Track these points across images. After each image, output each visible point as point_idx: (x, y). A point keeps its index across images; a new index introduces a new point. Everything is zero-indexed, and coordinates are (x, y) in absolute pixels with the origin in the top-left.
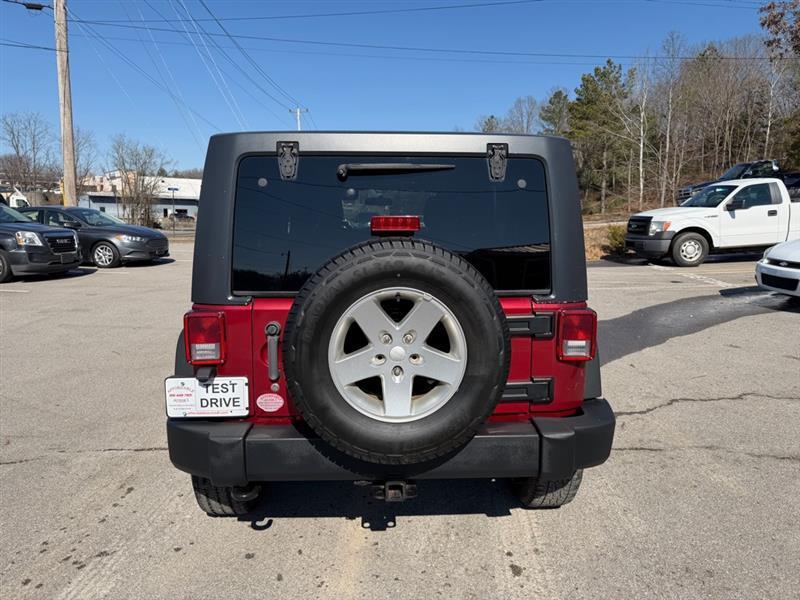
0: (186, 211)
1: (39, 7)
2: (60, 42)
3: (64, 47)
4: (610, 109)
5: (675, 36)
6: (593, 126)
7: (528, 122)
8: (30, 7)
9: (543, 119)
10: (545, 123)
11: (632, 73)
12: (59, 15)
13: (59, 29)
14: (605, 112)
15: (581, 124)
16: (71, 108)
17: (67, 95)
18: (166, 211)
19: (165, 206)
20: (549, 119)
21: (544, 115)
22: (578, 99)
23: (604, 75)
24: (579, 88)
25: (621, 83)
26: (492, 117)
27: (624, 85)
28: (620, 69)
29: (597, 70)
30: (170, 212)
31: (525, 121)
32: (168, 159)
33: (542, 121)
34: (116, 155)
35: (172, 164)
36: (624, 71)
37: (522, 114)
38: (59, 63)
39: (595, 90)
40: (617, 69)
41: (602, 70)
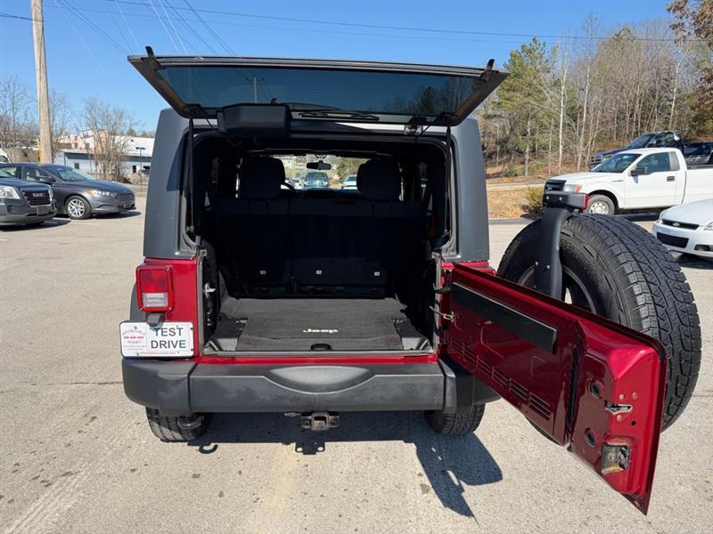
2: (36, 12)
3: (39, 17)
4: (535, 82)
5: (593, 18)
6: (519, 98)
11: (554, 50)
14: (530, 85)
15: (508, 95)
16: (46, 74)
18: (135, 168)
19: (134, 163)
23: (530, 51)
24: (507, 63)
25: (545, 59)
27: (547, 61)
28: (544, 46)
29: (523, 47)
30: (138, 168)
32: (136, 120)
34: (89, 115)
36: (548, 48)
39: (521, 65)
40: (542, 46)
41: (528, 47)
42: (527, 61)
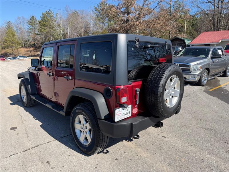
4: (52, 24)
5: (68, 6)
6: (47, 29)
7: (23, 25)
9: (29, 24)
10: (29, 26)
11: (57, 14)
14: (50, 25)
15: (44, 27)
20: (31, 25)
21: (29, 23)
22: (41, 20)
23: (49, 14)
24: (41, 16)
25: (54, 17)
26: (10, 21)
27: (55, 18)
28: (53, 13)
29: (46, 12)
31: (22, 24)
33: (28, 25)
36: (54, 14)
37: (20, 22)
39: (46, 18)
40: (52, 13)
41: (48, 12)
42: (48, 17)
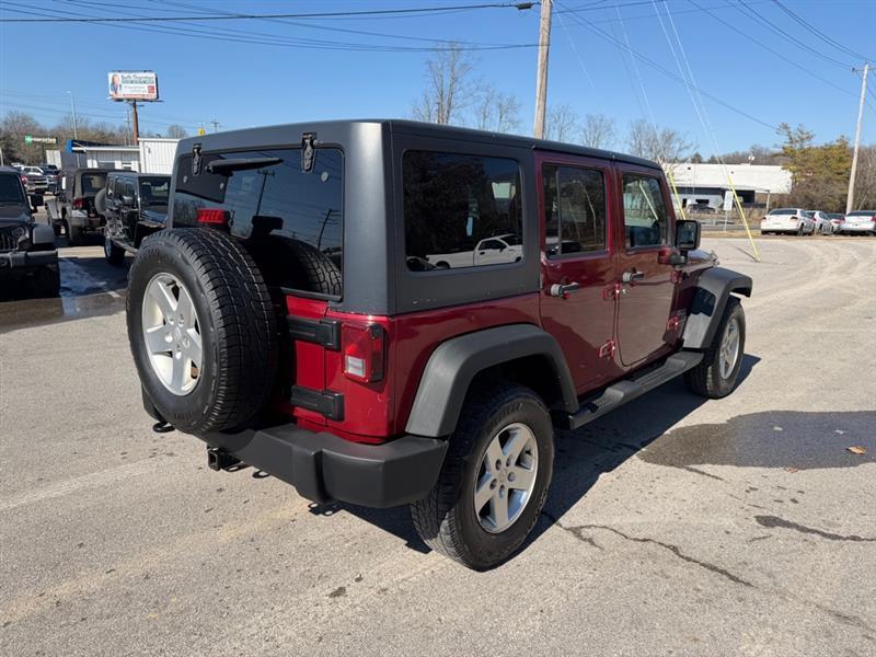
0: (707, 201)
1: (528, 6)
2: (543, 38)
3: (546, 40)
8: (521, 7)
12: (545, 10)
13: (544, 24)
16: (545, 101)
17: (543, 88)
18: (685, 201)
19: (685, 196)
30: (689, 202)
32: (687, 143)
34: (633, 142)
35: (692, 148)
38: (539, 58)
